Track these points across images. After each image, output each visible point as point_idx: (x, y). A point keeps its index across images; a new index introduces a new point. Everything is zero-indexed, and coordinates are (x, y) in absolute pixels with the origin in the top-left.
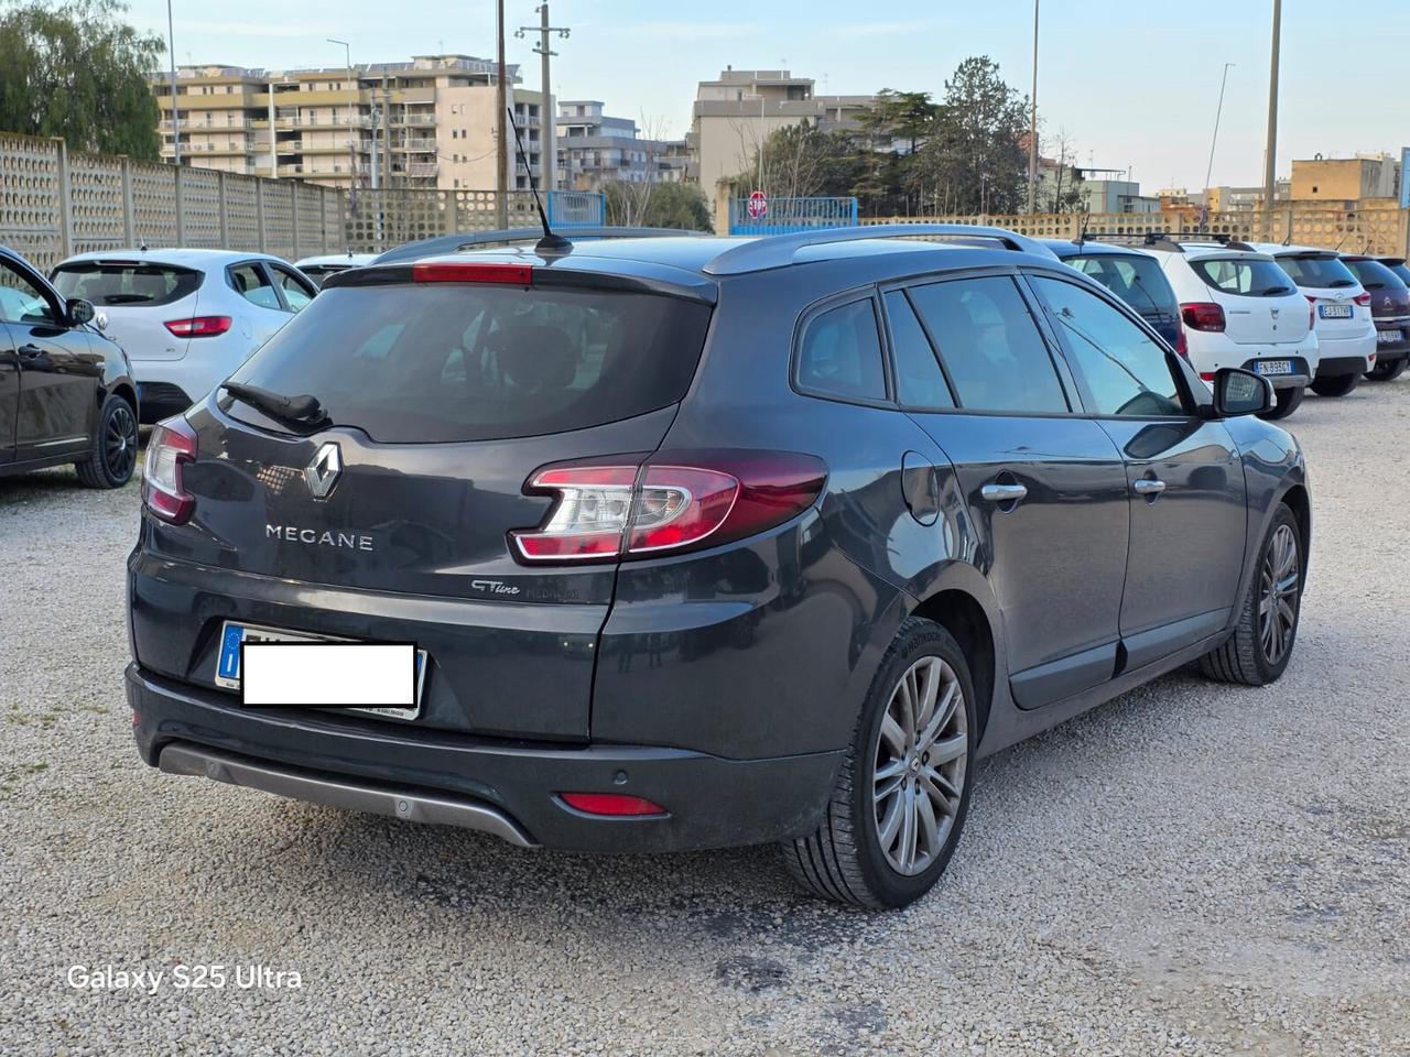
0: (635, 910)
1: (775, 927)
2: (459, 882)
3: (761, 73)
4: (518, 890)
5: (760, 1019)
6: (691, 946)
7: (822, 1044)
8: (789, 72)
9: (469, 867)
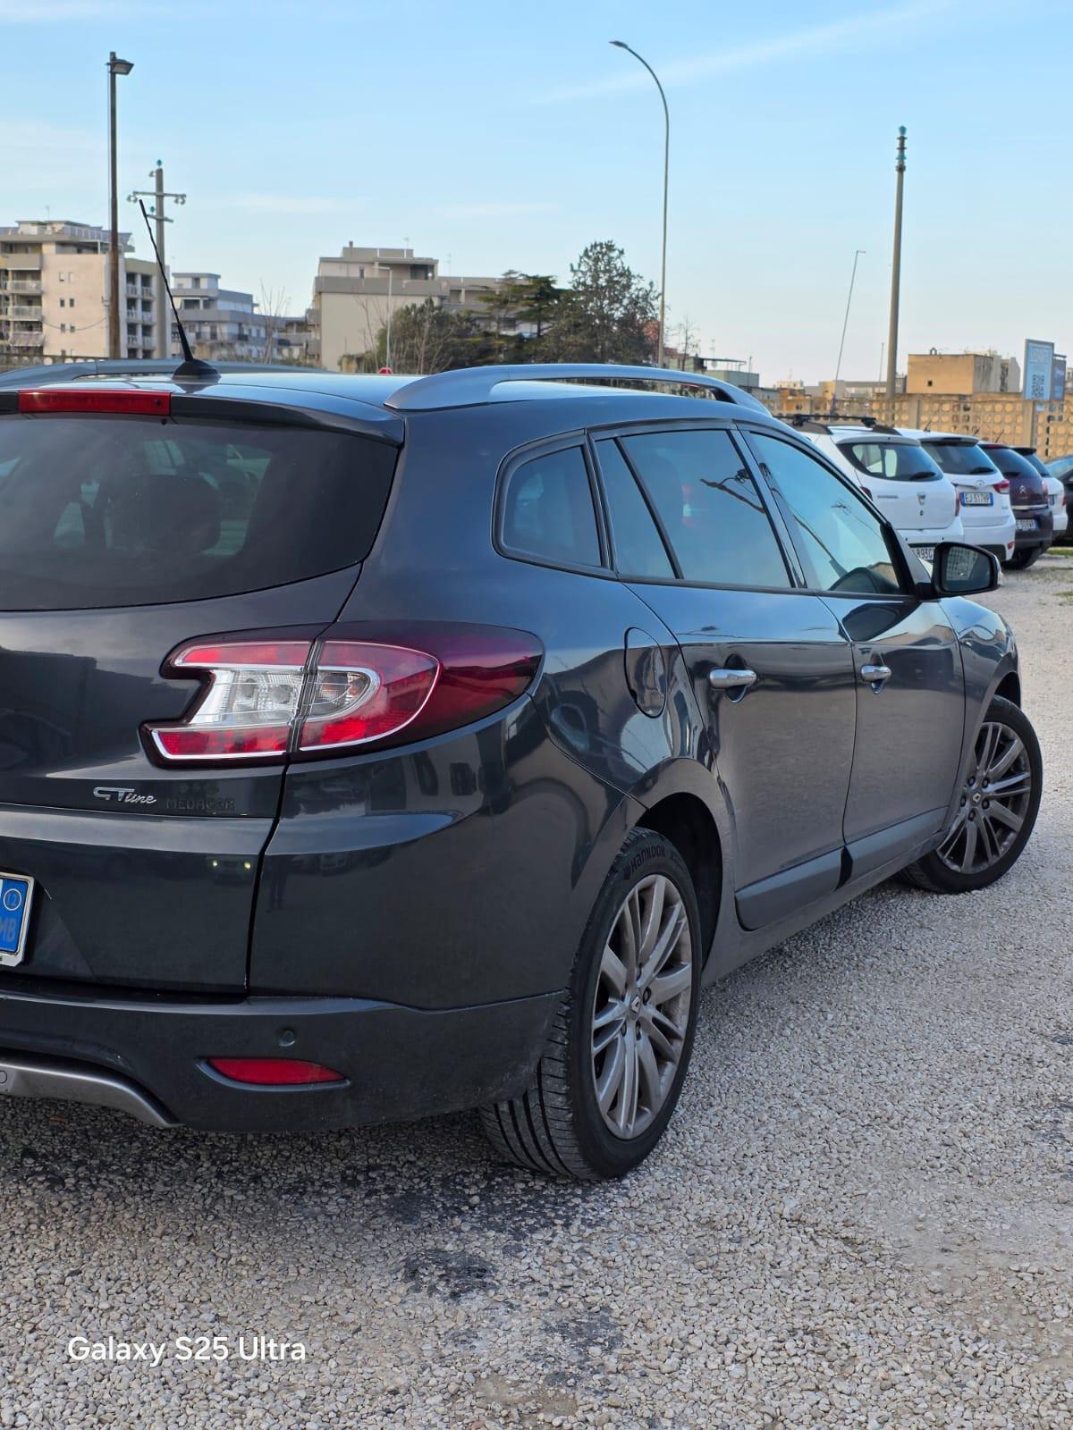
0: (298, 1189)
1: (472, 1208)
2: (76, 1157)
3: (383, 251)
4: (150, 1166)
5: (464, 1337)
6: (370, 1237)
7: (546, 1371)
8: (412, 251)
9: (88, 1136)
